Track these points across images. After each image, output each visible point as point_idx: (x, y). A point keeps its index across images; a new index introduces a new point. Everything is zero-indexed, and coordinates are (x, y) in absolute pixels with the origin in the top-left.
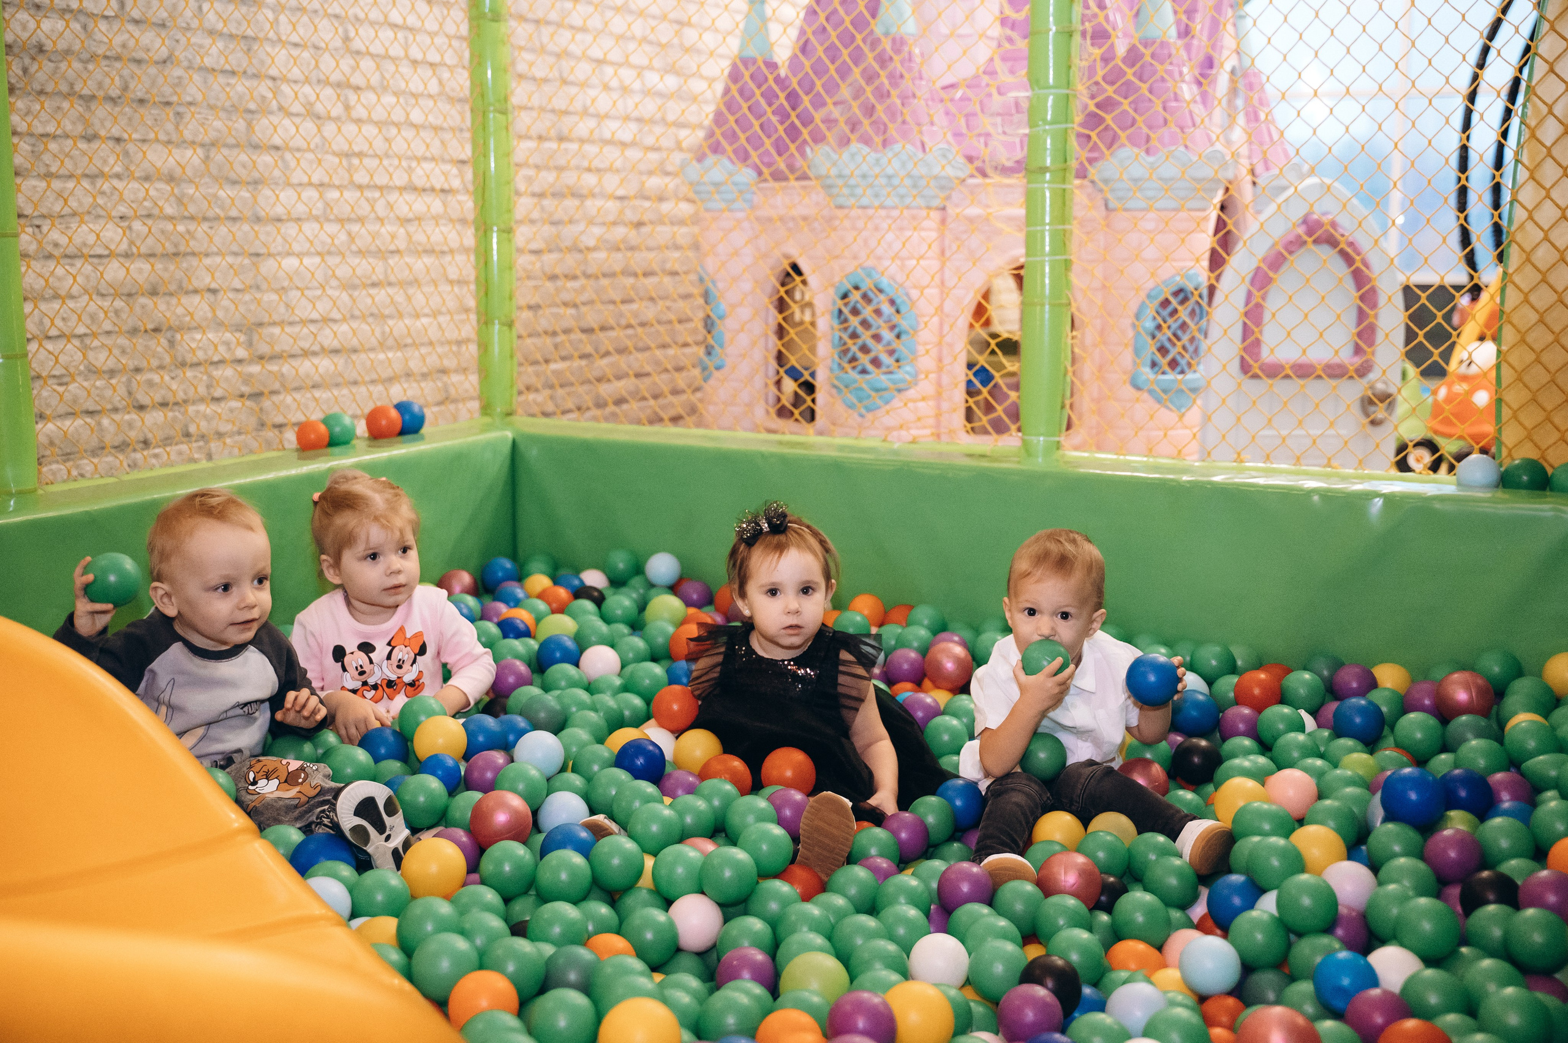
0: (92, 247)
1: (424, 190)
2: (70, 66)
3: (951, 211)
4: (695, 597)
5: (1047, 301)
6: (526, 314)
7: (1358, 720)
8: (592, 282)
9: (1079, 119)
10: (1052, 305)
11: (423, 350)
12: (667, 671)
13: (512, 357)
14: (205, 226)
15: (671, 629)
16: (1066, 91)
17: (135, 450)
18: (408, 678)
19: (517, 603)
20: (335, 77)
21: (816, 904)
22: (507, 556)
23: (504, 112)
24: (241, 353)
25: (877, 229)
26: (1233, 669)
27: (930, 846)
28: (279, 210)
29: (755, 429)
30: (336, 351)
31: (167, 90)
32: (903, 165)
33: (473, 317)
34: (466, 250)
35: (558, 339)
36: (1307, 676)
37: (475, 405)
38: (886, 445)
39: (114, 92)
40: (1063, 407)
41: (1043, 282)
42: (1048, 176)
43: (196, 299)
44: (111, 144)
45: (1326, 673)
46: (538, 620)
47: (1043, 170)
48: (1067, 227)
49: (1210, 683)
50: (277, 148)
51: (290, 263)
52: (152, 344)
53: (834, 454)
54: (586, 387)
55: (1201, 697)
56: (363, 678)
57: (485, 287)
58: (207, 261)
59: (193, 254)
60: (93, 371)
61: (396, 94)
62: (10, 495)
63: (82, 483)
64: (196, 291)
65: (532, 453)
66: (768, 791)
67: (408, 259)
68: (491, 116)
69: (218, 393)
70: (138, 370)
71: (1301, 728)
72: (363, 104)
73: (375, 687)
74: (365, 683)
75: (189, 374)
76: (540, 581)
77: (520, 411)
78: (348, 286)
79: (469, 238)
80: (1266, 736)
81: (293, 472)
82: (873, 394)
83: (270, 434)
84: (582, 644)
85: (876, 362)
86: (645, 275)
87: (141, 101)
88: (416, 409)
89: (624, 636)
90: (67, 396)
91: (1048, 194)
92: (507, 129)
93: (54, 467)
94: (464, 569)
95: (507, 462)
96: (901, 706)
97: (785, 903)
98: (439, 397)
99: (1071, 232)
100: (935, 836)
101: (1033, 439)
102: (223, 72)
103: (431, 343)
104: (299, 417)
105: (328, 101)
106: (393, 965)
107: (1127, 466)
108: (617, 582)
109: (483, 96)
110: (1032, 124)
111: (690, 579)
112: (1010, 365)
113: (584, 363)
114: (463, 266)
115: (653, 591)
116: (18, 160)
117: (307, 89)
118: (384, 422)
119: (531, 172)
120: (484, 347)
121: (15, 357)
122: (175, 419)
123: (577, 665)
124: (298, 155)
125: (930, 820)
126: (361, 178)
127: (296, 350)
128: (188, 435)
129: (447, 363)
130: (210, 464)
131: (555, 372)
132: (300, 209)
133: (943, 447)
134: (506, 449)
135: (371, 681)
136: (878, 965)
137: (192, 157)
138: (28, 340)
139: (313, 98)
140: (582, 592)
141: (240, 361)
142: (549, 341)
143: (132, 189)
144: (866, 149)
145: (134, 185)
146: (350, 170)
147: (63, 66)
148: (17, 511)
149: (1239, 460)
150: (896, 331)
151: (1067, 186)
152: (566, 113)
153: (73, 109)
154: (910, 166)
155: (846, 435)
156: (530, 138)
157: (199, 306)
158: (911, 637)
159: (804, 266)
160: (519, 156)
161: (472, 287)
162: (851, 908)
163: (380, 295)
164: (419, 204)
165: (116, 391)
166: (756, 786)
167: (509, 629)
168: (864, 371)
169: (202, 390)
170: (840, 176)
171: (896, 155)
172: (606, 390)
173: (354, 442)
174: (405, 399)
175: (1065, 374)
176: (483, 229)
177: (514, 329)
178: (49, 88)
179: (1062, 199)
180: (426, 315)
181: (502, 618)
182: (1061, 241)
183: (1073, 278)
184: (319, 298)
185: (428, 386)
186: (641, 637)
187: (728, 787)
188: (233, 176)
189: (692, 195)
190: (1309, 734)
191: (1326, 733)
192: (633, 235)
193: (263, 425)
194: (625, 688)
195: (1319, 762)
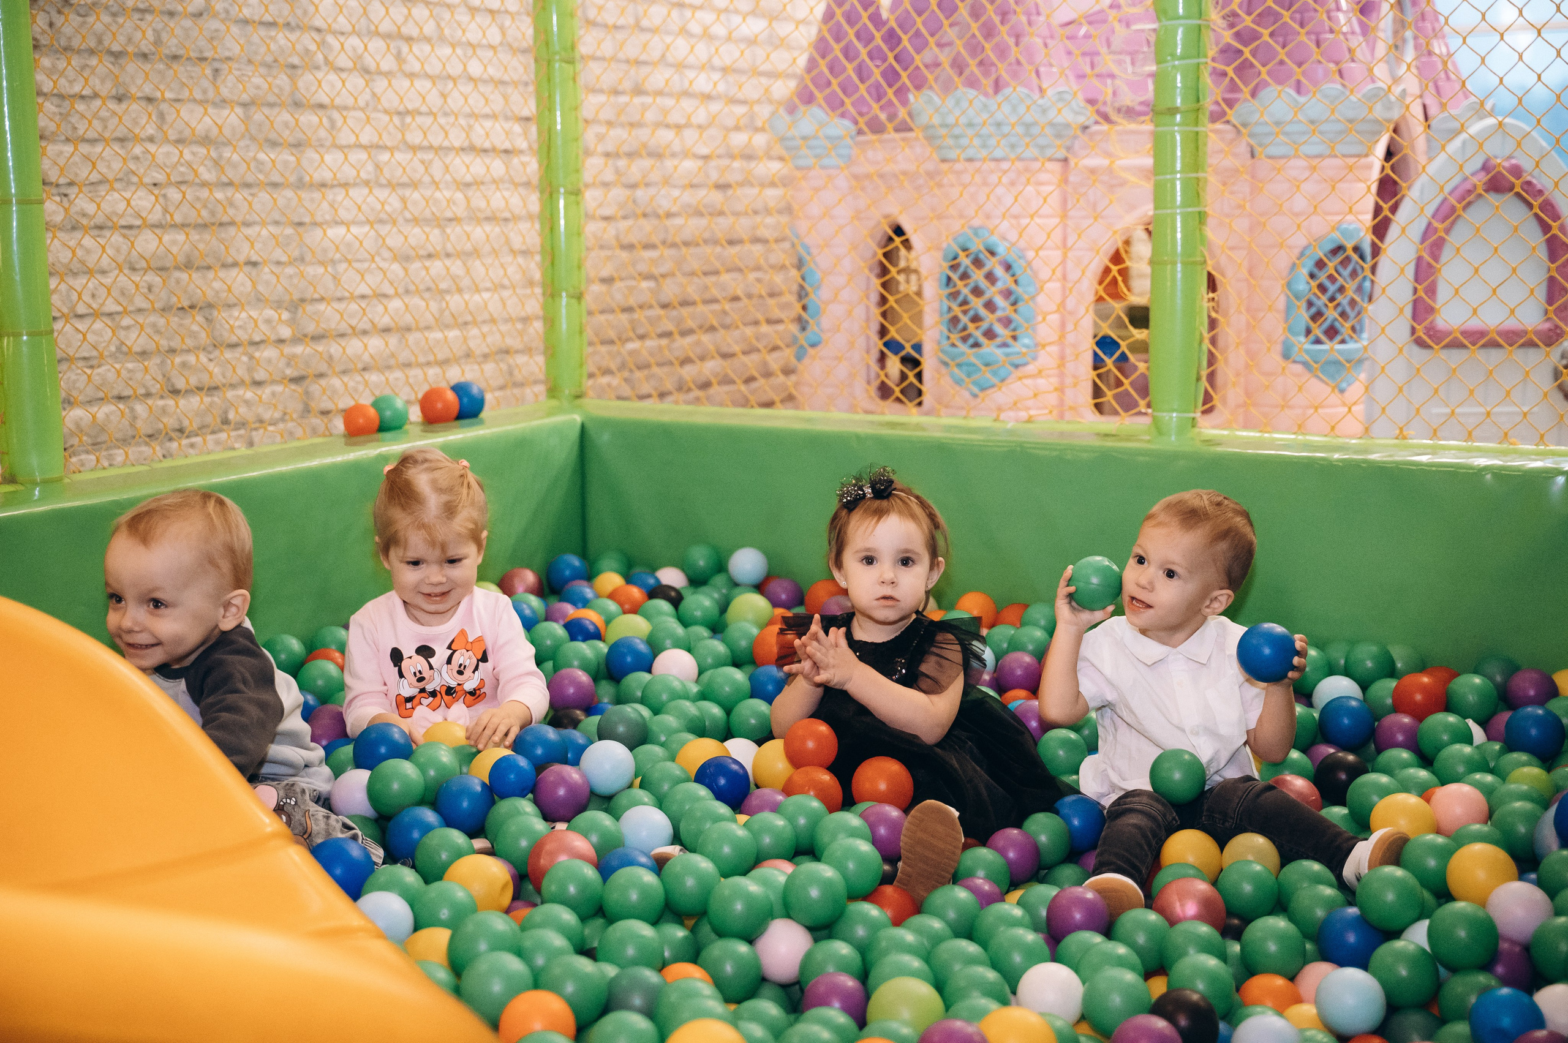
0: (122, 216)
1: (485, 151)
2: (98, 19)
3: (1072, 162)
4: (784, 597)
5: (1179, 259)
6: (597, 288)
7: (1534, 732)
8: (672, 252)
9: (1212, 52)
10: (1184, 264)
11: (485, 328)
12: (750, 679)
13: (581, 333)
14: (246, 192)
15: (755, 631)
16: (1199, 22)
17: (171, 439)
18: (469, 686)
19: (585, 603)
20: (386, 26)
21: (909, 928)
22: (575, 553)
23: (571, 61)
24: (286, 332)
25: (985, 183)
26: (1391, 672)
27: (1041, 868)
28: (327, 176)
29: (852, 409)
30: (387, 330)
31: (202, 43)
32: (1014, 109)
33: (538, 291)
34: (530, 217)
35: (636, 316)
36: (1477, 680)
37: (540, 389)
38: (997, 425)
39: (145, 47)
40: (1198, 379)
41: (1174, 237)
42: (1178, 117)
43: (234, 272)
44: (143, 103)
45: (1499, 679)
46: (608, 622)
47: (1173, 111)
48: (1201, 175)
49: (1364, 687)
50: (321, 106)
51: (336, 233)
52: (187, 321)
53: (938, 434)
54: (666, 369)
55: (1354, 703)
56: (421, 685)
57: (551, 255)
58: (249, 231)
59: (232, 223)
60: (123, 352)
61: (453, 46)
62: (35, 484)
63: (112, 472)
64: (235, 264)
65: (603, 439)
66: (862, 807)
67: (468, 228)
68: (557, 65)
69: (260, 375)
70: (172, 351)
71: (1468, 739)
72: (416, 56)
73: (433, 694)
74: (423, 690)
75: (228, 355)
76: (611, 580)
77: (591, 393)
78: (403, 259)
79: (534, 202)
80: (1426, 746)
81: (339, 459)
82: (983, 368)
83: (317, 421)
84: (655, 648)
85: (990, 334)
86: (731, 243)
87: (175, 57)
88: (475, 391)
89: (704, 638)
90: (97, 379)
91: (1178, 138)
92: (574, 80)
93: (83, 457)
94: (529, 567)
95: (576, 448)
96: (1013, 715)
97: (874, 927)
98: (501, 381)
99: (1206, 180)
100: (1048, 858)
101: (1165, 416)
102: (261, 23)
103: (493, 321)
104: (346, 403)
105: (378, 54)
106: (438, 983)
107: (1272, 444)
108: (697, 581)
109: (547, 44)
110: (1159, 61)
111: (778, 577)
112: (1139, 334)
113: (664, 342)
114: (528, 234)
115: (737, 590)
116: (43, 122)
117: (354, 41)
118: (439, 406)
119: (602, 129)
120: (550, 322)
121: (40, 334)
122: (211, 404)
123: (649, 671)
124: (345, 113)
125: (1043, 839)
126: (415, 138)
127: (343, 327)
128: (226, 421)
129: (509, 342)
130: (249, 452)
131: (631, 353)
132: (348, 173)
133: (1064, 427)
134: (575, 434)
135: (430, 688)
136: (976, 994)
137: (232, 118)
138: (55, 318)
139: (361, 50)
140: (658, 592)
141: (281, 341)
142: (624, 317)
143: (163, 152)
144: (972, 93)
145: (166, 148)
146: (403, 129)
147: (91, 19)
148: (42, 499)
149: (1401, 436)
150: (1012, 298)
151: (1200, 129)
152: (638, 63)
153: (101, 65)
154: (1022, 109)
155: (953, 415)
156: (601, 91)
157: (239, 280)
158: (1025, 639)
159: (907, 226)
160: (587, 112)
161: (538, 258)
162: (948, 932)
163: (437, 267)
164: (477, 167)
165: (149, 374)
166: (848, 801)
167: (577, 631)
168: (976, 345)
169: (241, 372)
170: (944, 125)
171: (1006, 99)
172: (688, 372)
173: (407, 427)
174: (462, 380)
175: (1201, 342)
176: (548, 190)
177: (583, 303)
178: (76, 43)
179: (1195, 143)
180: (488, 290)
181: (568, 619)
182: (1195, 192)
183: (1209, 232)
184: (368, 270)
185: (489, 367)
186: (723, 640)
187: (816, 804)
188: (273, 136)
189: (784, 153)
190: (1478, 747)
191: (1497, 746)
192: (716, 197)
193: (307, 410)
194: (703, 696)
195: (1489, 778)
